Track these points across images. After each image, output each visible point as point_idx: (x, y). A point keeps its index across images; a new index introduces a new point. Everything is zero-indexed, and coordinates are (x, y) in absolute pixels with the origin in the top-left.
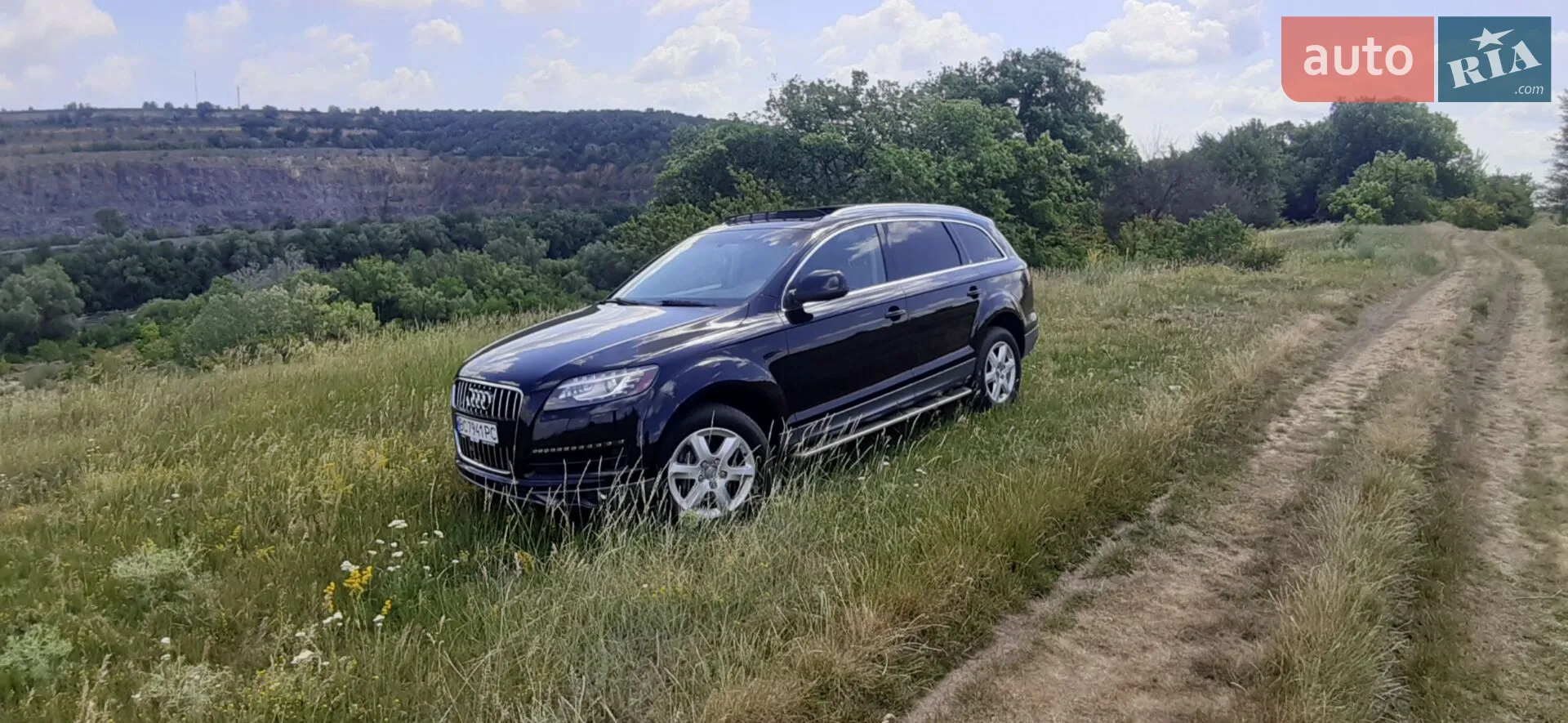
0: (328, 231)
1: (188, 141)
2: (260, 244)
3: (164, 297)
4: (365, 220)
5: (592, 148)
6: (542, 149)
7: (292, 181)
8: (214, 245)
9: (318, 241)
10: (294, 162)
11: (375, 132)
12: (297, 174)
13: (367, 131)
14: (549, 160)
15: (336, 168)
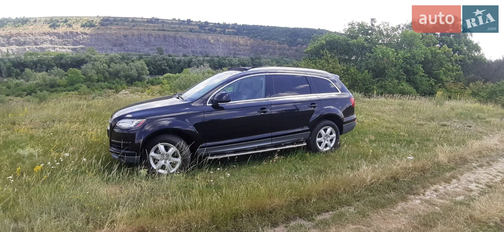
0: (217, 59)
1: (184, 30)
2: (198, 61)
3: (171, 73)
4: (228, 57)
5: (300, 40)
6: (284, 39)
7: (211, 43)
8: (186, 60)
9: (215, 62)
10: (212, 38)
11: (235, 31)
12: (212, 41)
13: (233, 30)
14: (286, 43)
15: (223, 40)
